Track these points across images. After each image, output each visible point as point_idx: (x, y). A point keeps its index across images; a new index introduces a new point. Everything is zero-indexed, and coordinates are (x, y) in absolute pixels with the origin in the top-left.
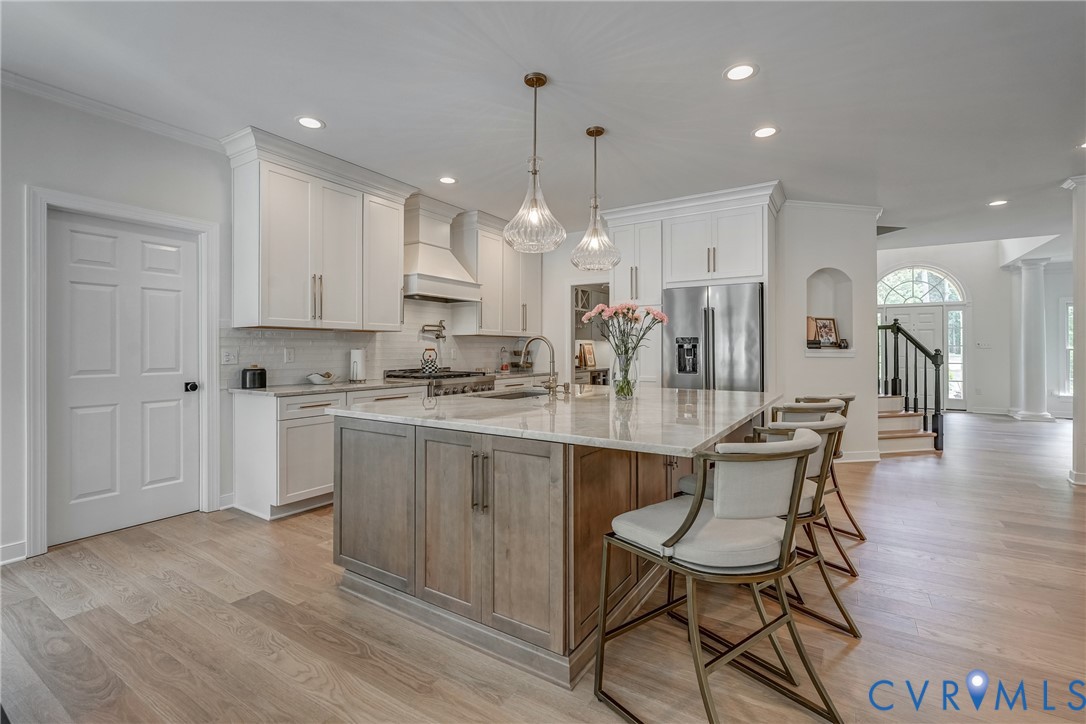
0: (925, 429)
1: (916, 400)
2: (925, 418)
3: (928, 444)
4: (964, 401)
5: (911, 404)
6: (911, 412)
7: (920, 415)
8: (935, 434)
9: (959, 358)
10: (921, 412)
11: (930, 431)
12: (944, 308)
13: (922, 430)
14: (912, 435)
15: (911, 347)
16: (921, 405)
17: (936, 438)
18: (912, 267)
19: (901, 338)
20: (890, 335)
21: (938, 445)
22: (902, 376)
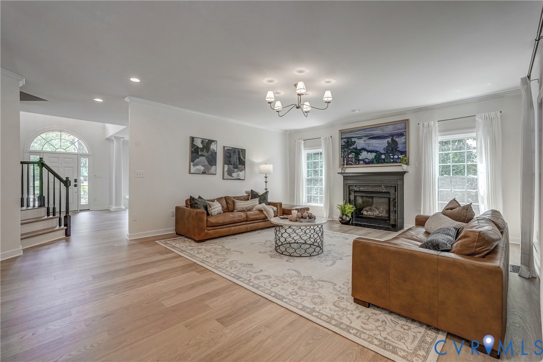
0: (60, 225)
1: (54, 209)
2: (60, 219)
3: (61, 234)
4: (89, 205)
5: (51, 210)
6: (51, 216)
7: (57, 217)
8: (66, 228)
9: (86, 183)
10: (57, 215)
11: (63, 226)
12: (78, 156)
13: (58, 226)
14: (51, 231)
15: (51, 176)
16: (57, 210)
17: (66, 230)
18: (61, 131)
19: (45, 170)
20: (37, 168)
21: (68, 234)
22: (45, 194)
